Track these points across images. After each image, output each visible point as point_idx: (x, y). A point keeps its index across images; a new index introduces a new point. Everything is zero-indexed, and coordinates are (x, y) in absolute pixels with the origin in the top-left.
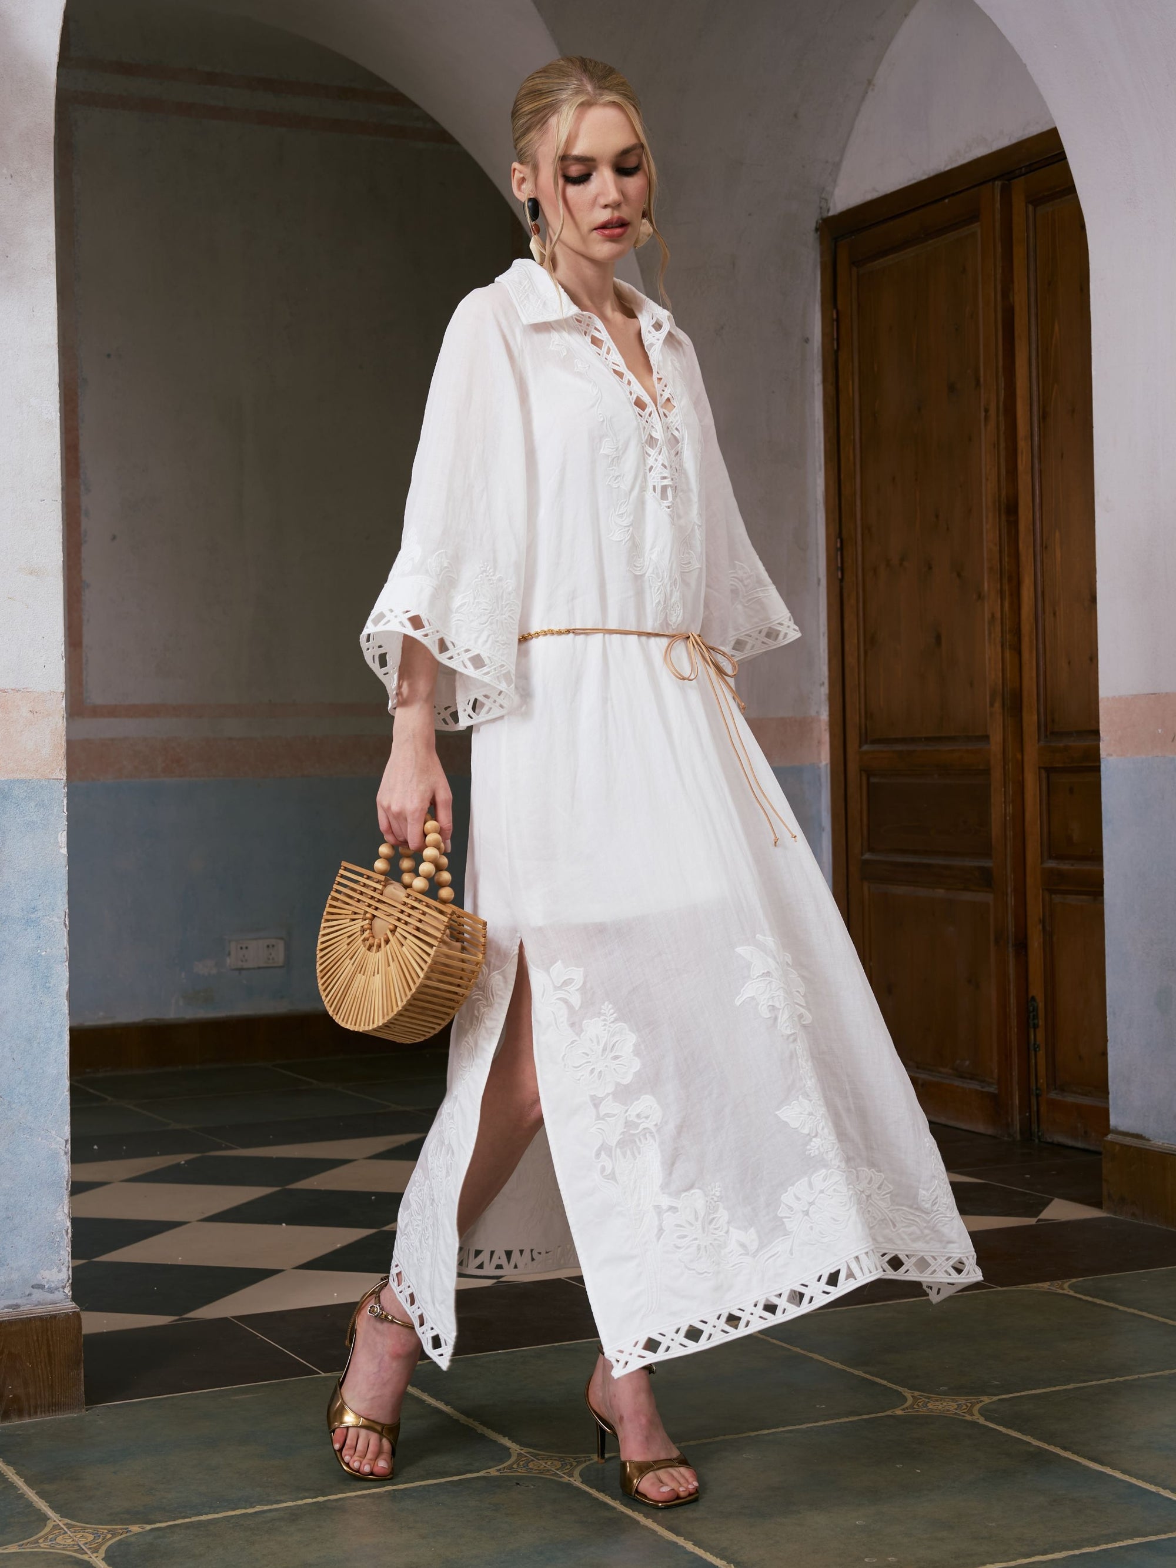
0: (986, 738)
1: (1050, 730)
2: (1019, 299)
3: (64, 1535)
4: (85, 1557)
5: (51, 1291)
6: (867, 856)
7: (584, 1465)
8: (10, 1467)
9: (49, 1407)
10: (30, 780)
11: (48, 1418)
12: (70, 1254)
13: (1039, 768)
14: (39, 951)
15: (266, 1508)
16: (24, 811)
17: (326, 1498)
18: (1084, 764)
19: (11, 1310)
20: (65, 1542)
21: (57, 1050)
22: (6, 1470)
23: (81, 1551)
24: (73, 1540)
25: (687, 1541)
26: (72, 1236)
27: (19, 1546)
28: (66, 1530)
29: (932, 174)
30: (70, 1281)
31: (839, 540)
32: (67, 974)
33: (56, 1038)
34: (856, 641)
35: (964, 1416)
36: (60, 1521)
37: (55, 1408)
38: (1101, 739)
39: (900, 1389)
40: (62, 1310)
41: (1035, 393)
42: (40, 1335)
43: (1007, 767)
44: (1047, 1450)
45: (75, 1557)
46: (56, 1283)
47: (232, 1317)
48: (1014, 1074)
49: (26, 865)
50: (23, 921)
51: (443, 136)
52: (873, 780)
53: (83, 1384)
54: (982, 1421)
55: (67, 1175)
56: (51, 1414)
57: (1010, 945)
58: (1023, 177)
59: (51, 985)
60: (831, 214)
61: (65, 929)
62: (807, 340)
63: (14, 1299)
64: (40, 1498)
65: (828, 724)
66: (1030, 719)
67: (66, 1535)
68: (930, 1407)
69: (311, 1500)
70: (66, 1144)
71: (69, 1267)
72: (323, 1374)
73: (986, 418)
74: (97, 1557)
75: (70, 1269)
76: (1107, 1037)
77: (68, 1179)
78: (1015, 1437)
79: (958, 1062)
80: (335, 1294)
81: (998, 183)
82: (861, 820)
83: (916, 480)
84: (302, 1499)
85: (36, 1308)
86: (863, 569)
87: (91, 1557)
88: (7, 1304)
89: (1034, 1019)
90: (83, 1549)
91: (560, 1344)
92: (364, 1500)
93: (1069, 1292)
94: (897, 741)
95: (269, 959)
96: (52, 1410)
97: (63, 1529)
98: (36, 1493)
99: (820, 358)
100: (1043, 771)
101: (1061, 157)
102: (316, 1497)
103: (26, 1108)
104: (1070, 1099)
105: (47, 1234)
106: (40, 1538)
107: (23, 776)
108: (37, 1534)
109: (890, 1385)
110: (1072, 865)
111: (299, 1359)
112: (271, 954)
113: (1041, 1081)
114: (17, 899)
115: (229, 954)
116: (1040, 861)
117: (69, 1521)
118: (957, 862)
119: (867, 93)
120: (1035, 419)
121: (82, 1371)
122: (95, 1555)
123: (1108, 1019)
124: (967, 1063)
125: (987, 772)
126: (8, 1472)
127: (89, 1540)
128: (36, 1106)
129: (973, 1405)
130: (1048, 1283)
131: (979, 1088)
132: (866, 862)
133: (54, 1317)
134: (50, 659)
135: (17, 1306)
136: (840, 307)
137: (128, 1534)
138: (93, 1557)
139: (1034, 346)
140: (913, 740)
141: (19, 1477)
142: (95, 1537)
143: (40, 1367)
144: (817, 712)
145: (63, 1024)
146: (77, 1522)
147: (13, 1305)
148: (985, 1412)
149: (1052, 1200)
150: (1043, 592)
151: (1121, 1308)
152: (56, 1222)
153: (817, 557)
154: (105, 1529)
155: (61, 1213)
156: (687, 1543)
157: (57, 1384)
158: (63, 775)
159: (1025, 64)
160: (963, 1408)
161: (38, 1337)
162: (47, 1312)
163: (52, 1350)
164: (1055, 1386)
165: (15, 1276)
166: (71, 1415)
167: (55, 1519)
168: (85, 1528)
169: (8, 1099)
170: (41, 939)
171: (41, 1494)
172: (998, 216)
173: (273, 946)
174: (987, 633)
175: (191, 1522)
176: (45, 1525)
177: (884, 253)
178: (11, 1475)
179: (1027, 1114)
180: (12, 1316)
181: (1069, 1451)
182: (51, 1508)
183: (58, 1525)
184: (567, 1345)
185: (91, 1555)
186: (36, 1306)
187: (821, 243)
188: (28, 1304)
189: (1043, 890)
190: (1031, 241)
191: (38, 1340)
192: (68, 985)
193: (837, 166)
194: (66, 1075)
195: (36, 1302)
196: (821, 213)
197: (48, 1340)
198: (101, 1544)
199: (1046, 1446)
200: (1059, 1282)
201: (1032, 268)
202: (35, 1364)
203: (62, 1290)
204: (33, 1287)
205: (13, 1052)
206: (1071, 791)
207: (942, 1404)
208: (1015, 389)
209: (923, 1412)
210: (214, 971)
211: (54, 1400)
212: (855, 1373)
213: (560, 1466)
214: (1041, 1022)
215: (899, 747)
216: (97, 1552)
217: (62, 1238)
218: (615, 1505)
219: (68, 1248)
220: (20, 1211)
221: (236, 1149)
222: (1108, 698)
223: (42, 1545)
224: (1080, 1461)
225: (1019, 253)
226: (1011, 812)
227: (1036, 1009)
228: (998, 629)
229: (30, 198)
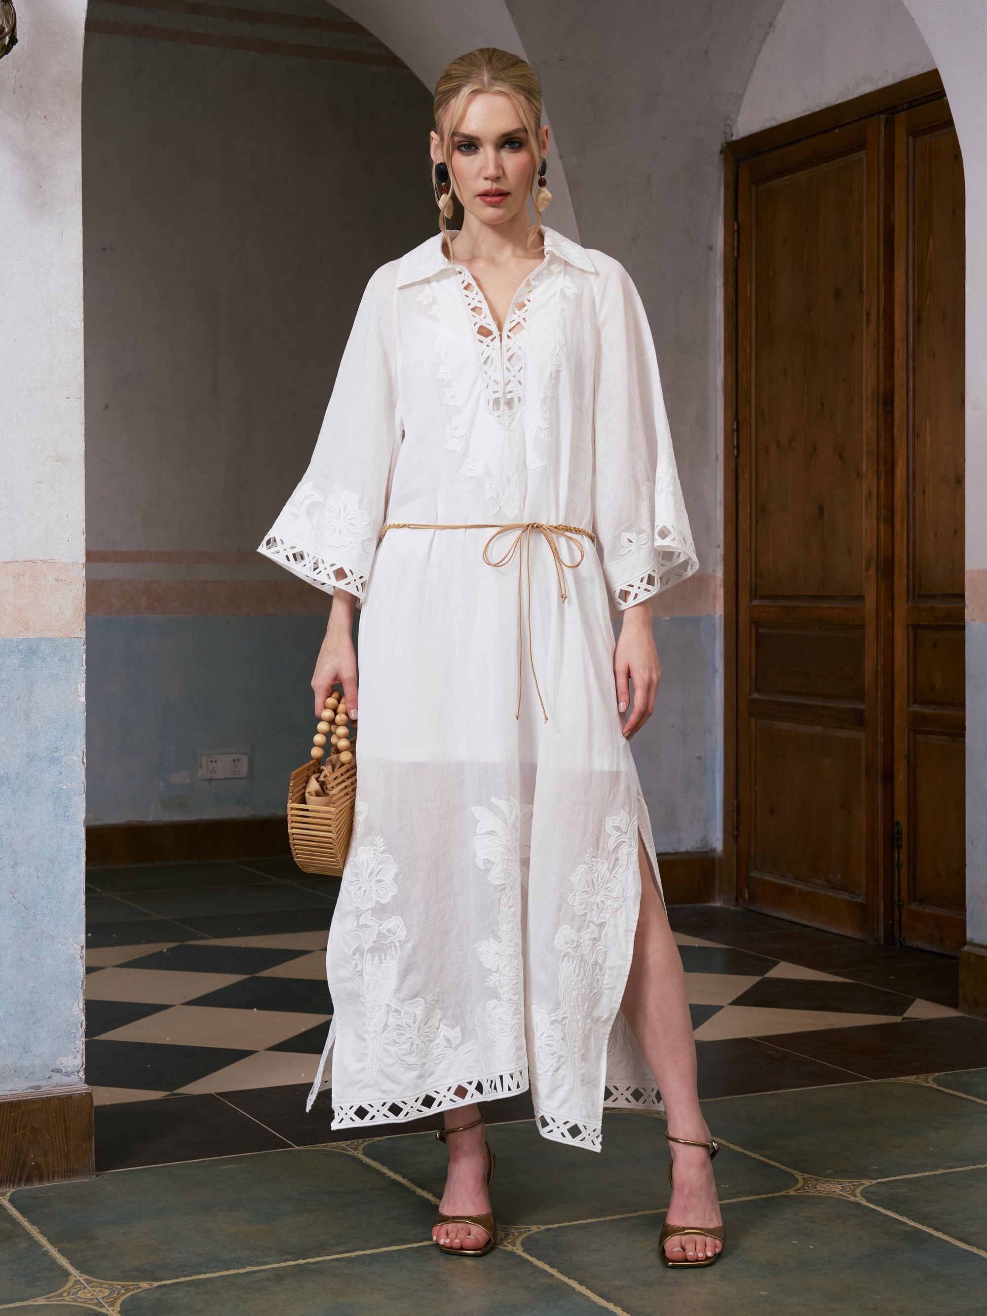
0: (861, 598)
1: (917, 592)
2: (899, 217)
3: (84, 1290)
4: (103, 1310)
5: (68, 1074)
6: (755, 696)
7: (524, 1236)
8: (34, 1227)
9: (65, 1173)
10: (55, 638)
11: (64, 1183)
12: (84, 1043)
13: (908, 625)
14: (61, 785)
15: (254, 1269)
16: (50, 665)
17: (305, 1261)
18: (947, 623)
19: (34, 1090)
20: (86, 1296)
21: (75, 869)
22: (32, 1230)
23: (99, 1304)
24: (92, 1295)
25: (616, 1307)
26: (86, 1028)
27: (46, 1298)
28: (86, 1285)
29: (824, 107)
30: (84, 1066)
31: (735, 422)
32: (85, 805)
33: (74, 859)
34: (748, 510)
35: (849, 1198)
36: (80, 1277)
37: (70, 1173)
38: (966, 606)
39: (792, 1171)
40: (77, 1091)
41: (911, 301)
42: (58, 1112)
43: (879, 623)
44: (921, 1230)
45: (95, 1310)
46: (72, 1068)
47: (215, 1093)
48: (880, 887)
49: (51, 711)
50: (47, 758)
51: (394, 62)
52: (761, 630)
53: (94, 1154)
54: (864, 1202)
55: (82, 976)
56: (67, 1179)
57: (879, 777)
58: (904, 112)
59: (71, 814)
60: (734, 138)
61: (83, 766)
62: (711, 248)
63: (36, 1081)
64: (62, 1255)
65: (723, 581)
66: (901, 583)
67: (86, 1290)
68: (818, 1189)
69: (293, 1262)
70: (82, 950)
71: (83, 1054)
72: (297, 1148)
73: (868, 321)
74: (113, 1310)
75: (84, 1056)
76: (966, 862)
77: (83, 980)
78: (893, 1217)
79: (831, 875)
80: (303, 1074)
81: (883, 117)
82: (750, 664)
83: (805, 372)
84: (285, 1261)
85: (55, 1089)
86: (756, 449)
87: (108, 1310)
88: (30, 1085)
89: (898, 841)
90: (101, 1303)
91: (497, 1124)
92: (338, 1264)
93: (933, 1085)
94: (783, 597)
95: (235, 771)
96: (68, 1176)
97: (82, 1284)
98: (58, 1251)
99: (722, 263)
100: (911, 628)
101: (940, 94)
102: (297, 1260)
103: (48, 919)
104: (928, 910)
105: (65, 1026)
106: (64, 1292)
107: (49, 635)
108: (61, 1288)
109: (783, 1167)
110: (935, 709)
111: (276, 1134)
112: (236, 767)
113: (904, 894)
114: (42, 740)
115: (201, 767)
116: (906, 705)
117: (88, 1277)
118: (833, 704)
119: (768, 34)
120: (911, 323)
121: (93, 1143)
122: (112, 1308)
123: (966, 847)
124: (839, 876)
125: (861, 627)
126: (33, 1231)
127: (106, 1295)
128: (56, 917)
129: (855, 1187)
130: (915, 1077)
131: (848, 898)
132: (753, 701)
133: (70, 1097)
134: (73, 535)
135: (39, 1087)
136: (740, 221)
137: (139, 1290)
138: (110, 1310)
139: (911, 259)
140: (797, 597)
141: (42, 1236)
142: (110, 1292)
143: (57, 1139)
144: (714, 570)
145: (80, 847)
146: (95, 1278)
147: (35, 1086)
148: (866, 1194)
149: (914, 1000)
150: (914, 473)
151: (978, 1101)
152: (73, 1016)
153: (716, 436)
154: (119, 1285)
155: (77, 1009)
156: (617, 1309)
157: (72, 1154)
158: (83, 635)
159: (913, 18)
160: (847, 1190)
161: (56, 1114)
162: (63, 1093)
163: (68, 1125)
164: (925, 1172)
165: (37, 1062)
166: (84, 1180)
167: (76, 1275)
168: (102, 1284)
169: (33, 911)
170: (63, 774)
171: (62, 1252)
172: (882, 145)
173: (238, 760)
174: (864, 507)
175: (192, 1280)
176: (68, 1281)
177: (781, 174)
178: (36, 1234)
179: (891, 922)
180: (35, 1096)
181: (941, 1232)
182: (71, 1265)
183: (79, 1280)
184: (504, 1125)
185: (108, 1308)
186: (55, 1087)
187: (725, 164)
188: (48, 1086)
189: (908, 729)
190: (911, 167)
191: (56, 1116)
192: (85, 814)
193: (740, 97)
194: (82, 891)
195: (55, 1084)
196: (725, 138)
197: (64, 1116)
198: (116, 1299)
199: (920, 1226)
200: (924, 1076)
201: (911, 191)
202: (54, 1137)
203: (77, 1074)
204: (52, 1071)
205: (38, 871)
206: (935, 646)
207: (829, 1186)
208: (893, 296)
209: (813, 1193)
210: (188, 781)
211: (69, 1168)
212: (752, 1156)
213: (505, 1236)
214: (904, 844)
215: (784, 603)
216: (113, 1306)
217: (77, 1029)
218: (553, 1273)
219: (82, 1038)
220: (42, 1006)
221: (210, 939)
222: (973, 571)
223: (66, 1298)
224: (950, 1241)
225: (900, 177)
226: (882, 662)
227: (899, 832)
228: (875, 504)
229: (61, 136)
